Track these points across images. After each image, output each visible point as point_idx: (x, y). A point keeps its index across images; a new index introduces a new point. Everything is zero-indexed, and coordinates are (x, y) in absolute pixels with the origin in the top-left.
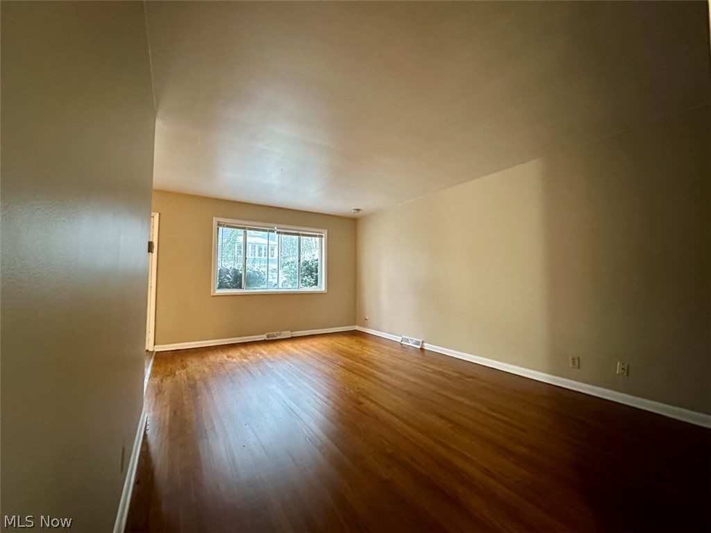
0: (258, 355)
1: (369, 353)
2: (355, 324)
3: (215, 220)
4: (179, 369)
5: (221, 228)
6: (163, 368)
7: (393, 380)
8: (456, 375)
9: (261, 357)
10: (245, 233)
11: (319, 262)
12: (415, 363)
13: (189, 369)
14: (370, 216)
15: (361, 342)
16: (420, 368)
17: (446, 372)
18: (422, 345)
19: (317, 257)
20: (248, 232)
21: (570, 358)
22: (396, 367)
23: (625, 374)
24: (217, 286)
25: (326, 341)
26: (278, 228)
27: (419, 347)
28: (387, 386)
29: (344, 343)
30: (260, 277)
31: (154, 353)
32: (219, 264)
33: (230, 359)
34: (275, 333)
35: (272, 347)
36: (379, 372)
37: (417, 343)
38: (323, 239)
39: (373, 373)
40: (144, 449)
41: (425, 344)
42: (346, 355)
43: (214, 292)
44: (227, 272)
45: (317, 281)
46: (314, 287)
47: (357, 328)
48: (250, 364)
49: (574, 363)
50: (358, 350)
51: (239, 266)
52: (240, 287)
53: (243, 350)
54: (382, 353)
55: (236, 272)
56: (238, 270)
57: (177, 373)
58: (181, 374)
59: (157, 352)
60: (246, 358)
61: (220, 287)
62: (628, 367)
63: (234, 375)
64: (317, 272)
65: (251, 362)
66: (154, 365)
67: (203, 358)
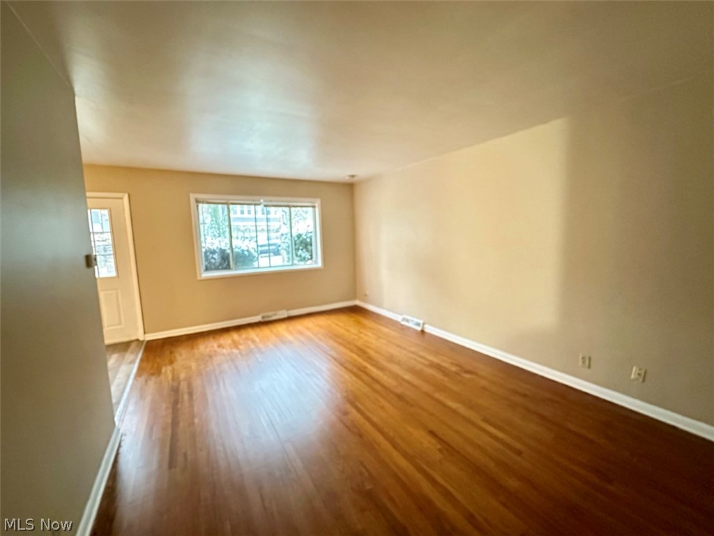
0: (250, 342)
1: (366, 338)
2: (354, 298)
3: (193, 197)
4: (166, 365)
5: (200, 205)
6: (150, 364)
7: (385, 378)
8: (454, 369)
9: (252, 346)
10: (228, 208)
11: (313, 234)
12: (413, 353)
13: (176, 365)
14: (367, 181)
15: (359, 323)
16: (415, 360)
17: (444, 364)
18: (423, 327)
19: (311, 229)
20: (231, 206)
21: (581, 357)
22: (391, 359)
23: (641, 379)
24: (202, 270)
25: (322, 321)
26: (264, 201)
27: (419, 329)
28: (378, 387)
29: (342, 325)
30: (250, 254)
31: (145, 343)
32: (203, 245)
33: (219, 350)
34: (270, 314)
35: (265, 331)
36: (372, 365)
37: (418, 324)
38: (317, 209)
39: (365, 367)
40: (110, 484)
41: (426, 326)
42: (341, 341)
43: (201, 274)
44: (213, 252)
45: (311, 255)
46: (310, 262)
47: (357, 303)
48: (239, 356)
49: (584, 362)
50: (355, 334)
51: (224, 245)
52: (228, 267)
53: (235, 336)
54: (379, 337)
55: (223, 251)
56: (225, 250)
57: (163, 370)
58: (167, 370)
59: (148, 341)
60: (236, 347)
61: (207, 269)
62: (645, 373)
63: (221, 372)
64: (311, 245)
65: (241, 354)
66: (142, 360)
67: (193, 348)
